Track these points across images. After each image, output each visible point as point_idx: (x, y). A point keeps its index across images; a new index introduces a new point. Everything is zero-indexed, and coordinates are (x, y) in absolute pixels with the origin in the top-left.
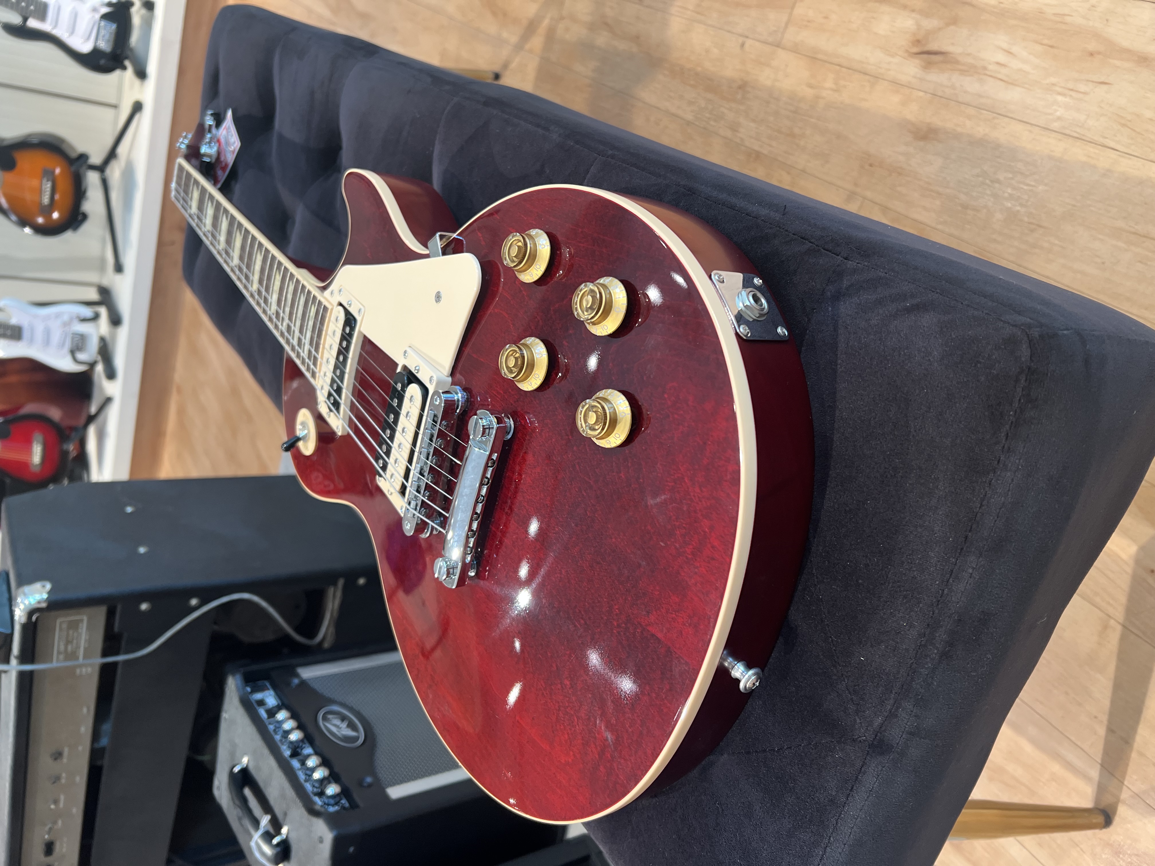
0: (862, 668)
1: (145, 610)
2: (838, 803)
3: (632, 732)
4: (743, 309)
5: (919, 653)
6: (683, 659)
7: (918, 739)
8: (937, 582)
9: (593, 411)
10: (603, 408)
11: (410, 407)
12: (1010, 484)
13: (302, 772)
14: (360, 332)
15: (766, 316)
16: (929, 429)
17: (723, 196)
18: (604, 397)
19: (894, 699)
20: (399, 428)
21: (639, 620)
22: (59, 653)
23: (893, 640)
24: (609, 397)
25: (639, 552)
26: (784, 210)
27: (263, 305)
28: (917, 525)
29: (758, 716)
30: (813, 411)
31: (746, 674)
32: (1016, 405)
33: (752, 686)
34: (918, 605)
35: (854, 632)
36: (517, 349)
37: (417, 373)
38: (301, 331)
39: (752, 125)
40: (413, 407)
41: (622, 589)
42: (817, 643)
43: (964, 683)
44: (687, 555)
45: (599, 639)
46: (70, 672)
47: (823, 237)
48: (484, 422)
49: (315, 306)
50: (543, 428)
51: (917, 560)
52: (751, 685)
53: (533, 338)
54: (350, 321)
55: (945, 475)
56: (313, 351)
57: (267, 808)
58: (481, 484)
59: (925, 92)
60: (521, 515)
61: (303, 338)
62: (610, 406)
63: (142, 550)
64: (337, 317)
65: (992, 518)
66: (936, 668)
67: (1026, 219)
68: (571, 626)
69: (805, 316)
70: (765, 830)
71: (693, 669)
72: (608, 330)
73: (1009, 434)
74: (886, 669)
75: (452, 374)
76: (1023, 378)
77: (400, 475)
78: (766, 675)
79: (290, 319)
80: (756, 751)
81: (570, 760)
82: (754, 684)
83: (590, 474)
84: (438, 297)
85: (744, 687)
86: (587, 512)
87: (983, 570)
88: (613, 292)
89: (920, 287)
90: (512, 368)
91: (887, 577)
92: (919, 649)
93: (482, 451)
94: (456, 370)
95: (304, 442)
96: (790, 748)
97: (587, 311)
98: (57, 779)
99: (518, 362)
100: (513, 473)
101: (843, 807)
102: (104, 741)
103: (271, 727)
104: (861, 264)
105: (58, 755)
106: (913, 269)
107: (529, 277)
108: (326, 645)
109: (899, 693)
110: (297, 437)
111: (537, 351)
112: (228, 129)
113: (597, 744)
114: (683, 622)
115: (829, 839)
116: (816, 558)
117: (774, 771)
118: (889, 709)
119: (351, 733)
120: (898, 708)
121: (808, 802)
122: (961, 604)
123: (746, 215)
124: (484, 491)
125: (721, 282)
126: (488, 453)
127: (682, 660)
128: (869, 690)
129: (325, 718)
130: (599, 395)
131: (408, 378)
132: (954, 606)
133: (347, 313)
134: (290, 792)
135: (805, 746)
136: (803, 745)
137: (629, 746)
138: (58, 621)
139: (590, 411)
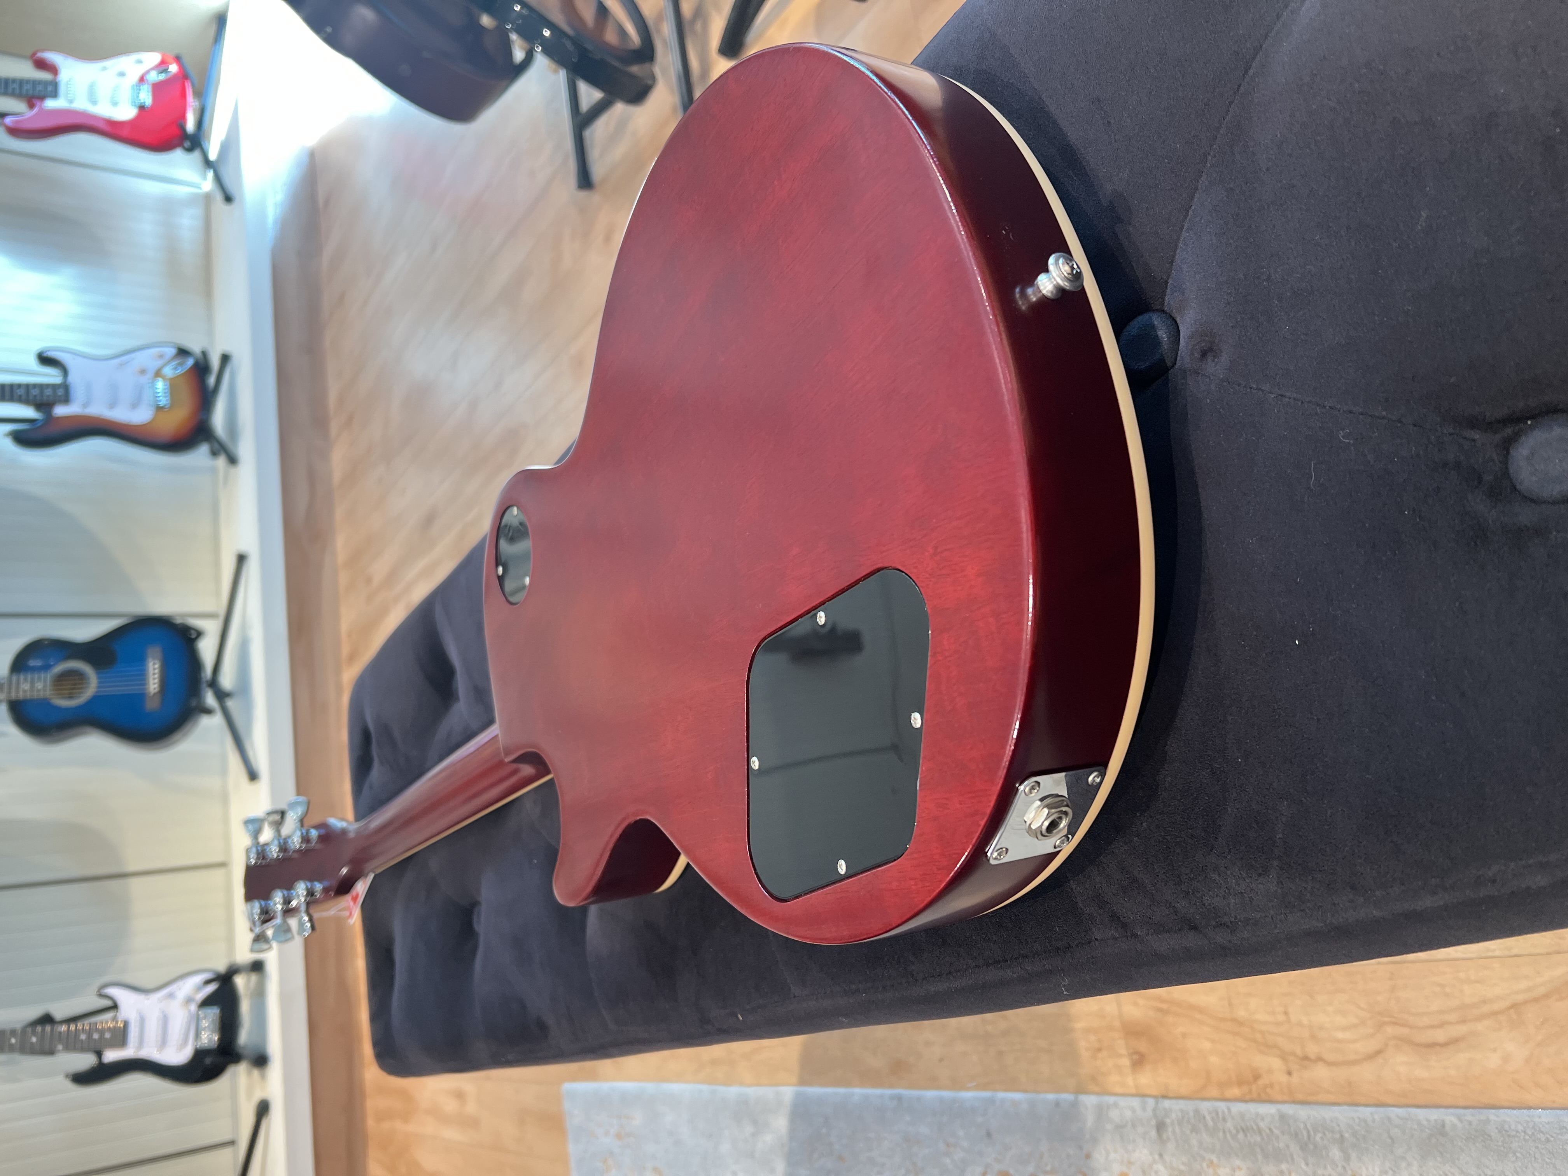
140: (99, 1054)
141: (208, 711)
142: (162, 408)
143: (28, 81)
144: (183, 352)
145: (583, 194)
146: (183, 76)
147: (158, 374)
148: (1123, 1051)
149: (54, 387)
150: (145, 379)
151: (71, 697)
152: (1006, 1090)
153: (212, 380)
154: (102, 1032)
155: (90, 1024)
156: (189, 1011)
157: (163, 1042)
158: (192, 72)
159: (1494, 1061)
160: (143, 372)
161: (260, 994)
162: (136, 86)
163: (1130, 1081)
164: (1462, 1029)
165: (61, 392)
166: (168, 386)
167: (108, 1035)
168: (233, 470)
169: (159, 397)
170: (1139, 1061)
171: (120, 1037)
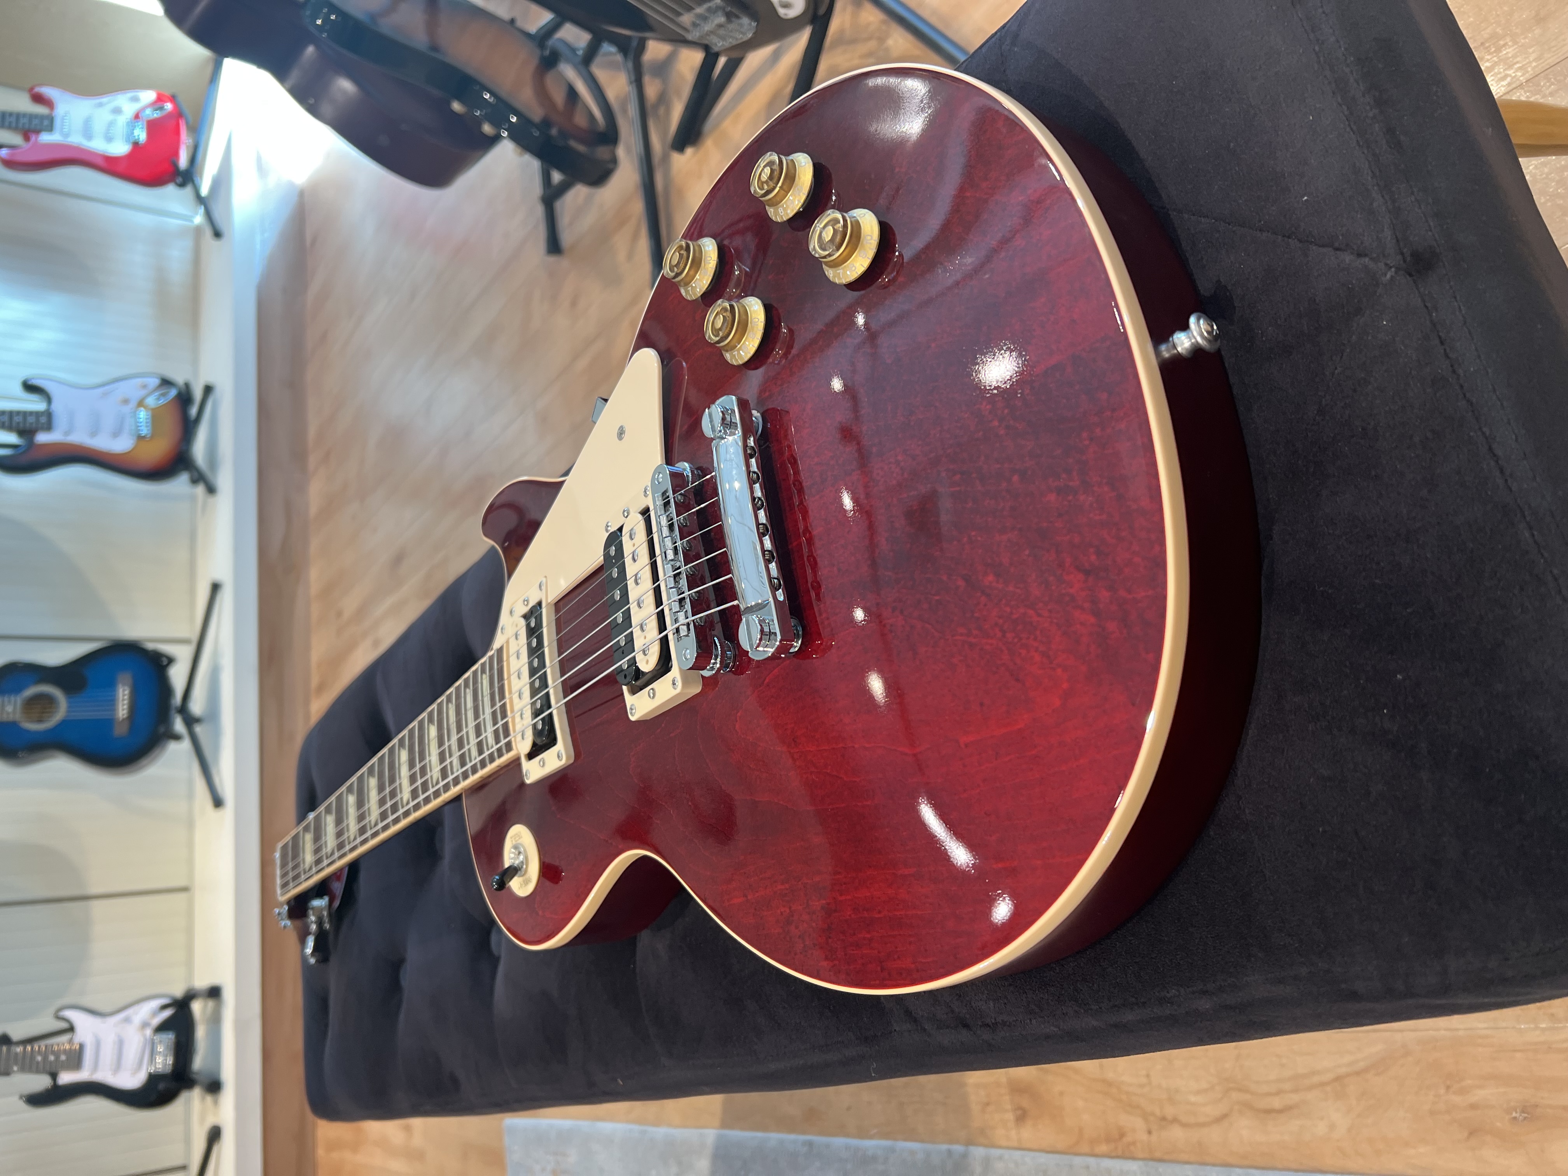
8: (1301, 51)
11: (634, 545)
14: (548, 606)
31: (1191, 331)
34: (1305, 90)
40: (637, 540)
52: (1208, 330)
54: (533, 614)
58: (752, 488)
95: (520, 874)
99: (727, 320)
111: (747, 303)
118: (1386, 210)
122: (1343, 45)
140: (54, 1076)
141: (177, 737)
142: (144, 437)
143: (24, 115)
144: (166, 383)
145: (552, 259)
146: (178, 114)
147: (141, 404)
148: (1009, 1107)
149: (37, 414)
150: (127, 409)
151: (40, 721)
152: (905, 1140)
153: (194, 411)
154: (57, 1054)
155: (46, 1047)
156: (144, 1036)
157: (118, 1067)
158: (186, 110)
159: (1321, 1129)
160: (126, 401)
161: (216, 1020)
162: (132, 123)
163: (1013, 1133)
164: (1295, 1098)
165: (43, 420)
166: (150, 416)
167: (63, 1058)
168: (211, 500)
169: (141, 426)
170: (1022, 1116)
171: (75, 1059)
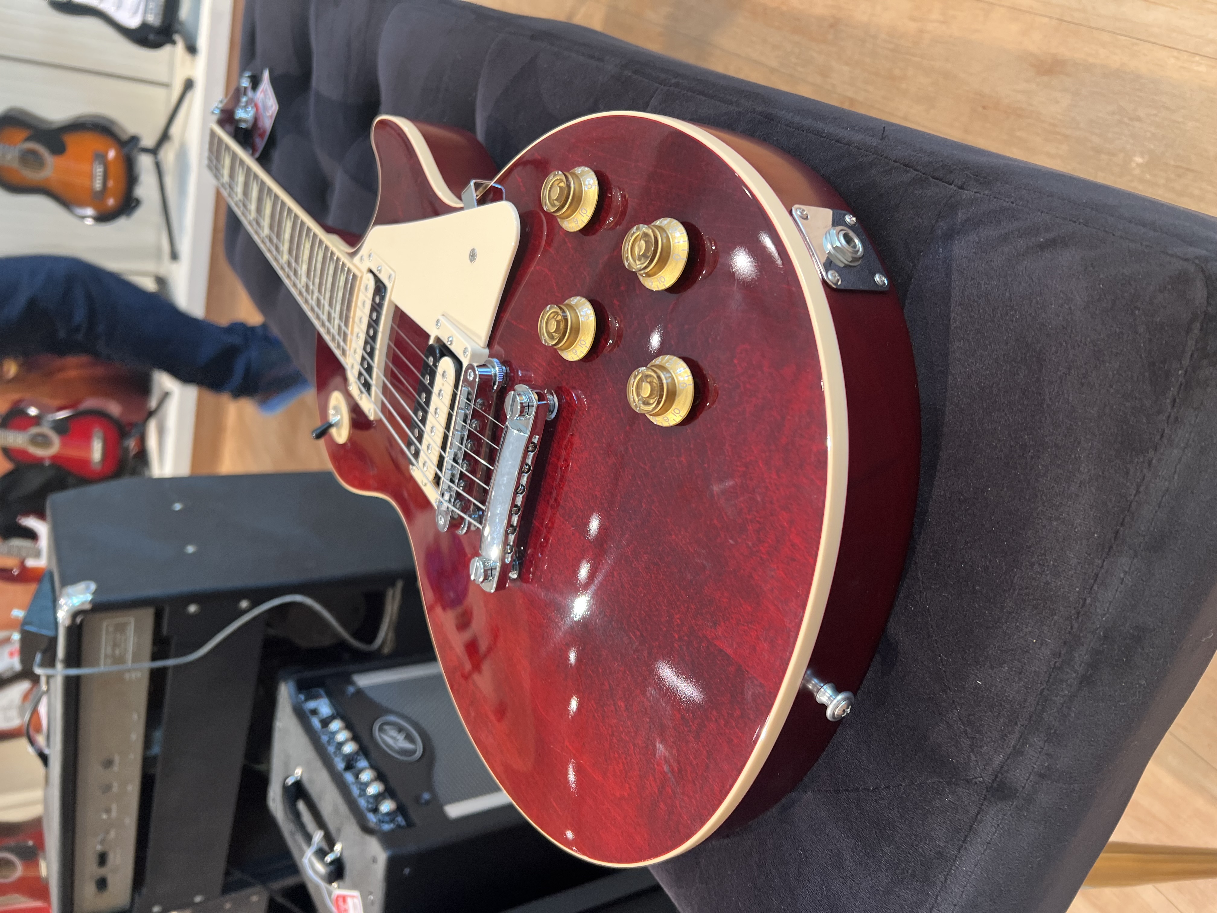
0: (978, 693)
1: (194, 612)
2: (947, 856)
3: (697, 764)
4: (832, 251)
5: (1052, 677)
6: (757, 680)
7: (1049, 782)
8: (1077, 589)
9: (647, 382)
10: (659, 377)
11: (443, 385)
12: (1177, 465)
13: (357, 786)
14: (391, 301)
15: (861, 260)
16: (1069, 396)
17: (808, 122)
18: (661, 364)
19: (1019, 732)
20: (431, 409)
21: (704, 632)
22: (106, 656)
23: (1019, 660)
24: (667, 364)
25: (704, 551)
26: (883, 134)
27: (293, 277)
28: (1051, 517)
29: (849, 748)
30: (919, 378)
31: (834, 699)
32: (1186, 362)
33: (842, 713)
34: (1051, 618)
35: (969, 650)
36: (559, 311)
37: (450, 344)
38: (330, 305)
39: (846, 68)
40: (445, 384)
41: (684, 595)
42: (922, 663)
43: (1109, 715)
44: (762, 555)
45: (657, 653)
46: (119, 677)
47: (931, 163)
48: (525, 399)
49: (344, 274)
50: (591, 405)
51: (1050, 561)
52: (840, 712)
53: (578, 298)
54: (380, 288)
55: (1089, 454)
56: (342, 325)
57: (321, 824)
58: (521, 472)
59: (1051, 18)
60: (567, 508)
61: (332, 312)
62: (668, 375)
63: (190, 549)
64: (367, 286)
65: (1151, 508)
66: (1074, 696)
67: (1172, 163)
68: (624, 639)
69: (910, 261)
70: (857, 884)
71: (770, 692)
72: (665, 283)
73: (1177, 400)
74: (1009, 696)
75: (490, 344)
76: (1197, 326)
77: (433, 463)
78: (859, 699)
79: (320, 291)
80: (847, 790)
81: (626, 794)
82: (844, 711)
83: (646, 459)
84: (473, 256)
85: (831, 714)
86: (643, 504)
87: (1139, 574)
88: (672, 236)
89: (1057, 217)
90: (554, 334)
91: (1012, 582)
92: (1053, 671)
93: (522, 434)
94: (494, 340)
95: (337, 428)
96: (889, 787)
97: (640, 260)
98: (108, 788)
99: (560, 327)
100: (558, 458)
101: (954, 861)
102: (156, 750)
103: (325, 738)
104: (980, 194)
105: (108, 763)
106: (1048, 196)
107: (573, 225)
108: (386, 650)
109: (1026, 726)
110: (329, 423)
111: (582, 313)
112: (265, 92)
113: (657, 777)
114: (757, 635)
115: (936, 899)
116: (922, 558)
117: (868, 814)
118: (1013, 746)
119: (408, 746)
120: (1023, 745)
121: (909, 853)
122: (1108, 617)
123: (836, 141)
124: (524, 480)
125: (804, 219)
126: (527, 435)
127: (755, 682)
128: (987, 721)
129: (381, 729)
130: (655, 362)
131: (441, 351)
132: (1099, 619)
133: (378, 281)
134: (343, 808)
135: (906, 786)
136: (904, 785)
137: (694, 782)
138: (105, 624)
139: (644, 382)
